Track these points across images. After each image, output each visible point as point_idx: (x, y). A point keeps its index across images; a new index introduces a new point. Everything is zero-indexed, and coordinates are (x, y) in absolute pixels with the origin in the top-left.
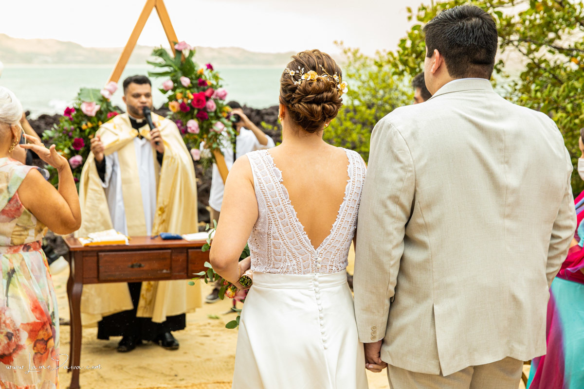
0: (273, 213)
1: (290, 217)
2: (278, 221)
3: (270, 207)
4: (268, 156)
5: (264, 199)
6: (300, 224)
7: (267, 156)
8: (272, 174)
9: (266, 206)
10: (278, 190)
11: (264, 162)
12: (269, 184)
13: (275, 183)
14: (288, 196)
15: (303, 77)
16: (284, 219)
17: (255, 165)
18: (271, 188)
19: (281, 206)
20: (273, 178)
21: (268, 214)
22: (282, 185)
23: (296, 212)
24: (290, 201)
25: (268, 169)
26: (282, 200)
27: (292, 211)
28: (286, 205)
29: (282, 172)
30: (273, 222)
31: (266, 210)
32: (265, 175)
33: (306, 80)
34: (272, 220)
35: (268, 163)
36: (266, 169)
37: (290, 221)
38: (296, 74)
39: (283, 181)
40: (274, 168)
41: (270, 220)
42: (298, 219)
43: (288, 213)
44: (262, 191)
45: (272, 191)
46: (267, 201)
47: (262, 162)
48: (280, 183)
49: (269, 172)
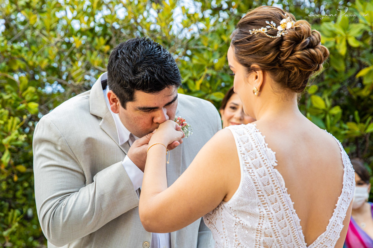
0: (264, 204)
1: (287, 208)
2: (272, 213)
3: (262, 197)
4: (257, 133)
5: (255, 187)
6: (296, 216)
7: (255, 133)
8: (263, 156)
9: (257, 195)
10: (271, 176)
11: (253, 141)
12: (259, 168)
13: (267, 168)
14: (283, 183)
15: (279, 28)
16: (279, 212)
17: (241, 143)
18: (262, 175)
19: (275, 195)
20: (265, 161)
21: (259, 205)
22: (276, 170)
23: (292, 202)
24: (286, 189)
25: (258, 149)
26: (276, 188)
27: (288, 201)
28: (281, 194)
29: (276, 155)
30: (266, 215)
31: (257, 200)
32: (254, 158)
33: (286, 29)
34: (265, 212)
35: (258, 142)
36: (255, 149)
37: (286, 213)
38: (268, 29)
39: (277, 166)
40: (265, 149)
41: (262, 213)
42: (294, 211)
43: (284, 204)
44: (252, 178)
45: (263, 177)
46: (258, 189)
47: (251, 141)
48: (273, 167)
49: (260, 154)
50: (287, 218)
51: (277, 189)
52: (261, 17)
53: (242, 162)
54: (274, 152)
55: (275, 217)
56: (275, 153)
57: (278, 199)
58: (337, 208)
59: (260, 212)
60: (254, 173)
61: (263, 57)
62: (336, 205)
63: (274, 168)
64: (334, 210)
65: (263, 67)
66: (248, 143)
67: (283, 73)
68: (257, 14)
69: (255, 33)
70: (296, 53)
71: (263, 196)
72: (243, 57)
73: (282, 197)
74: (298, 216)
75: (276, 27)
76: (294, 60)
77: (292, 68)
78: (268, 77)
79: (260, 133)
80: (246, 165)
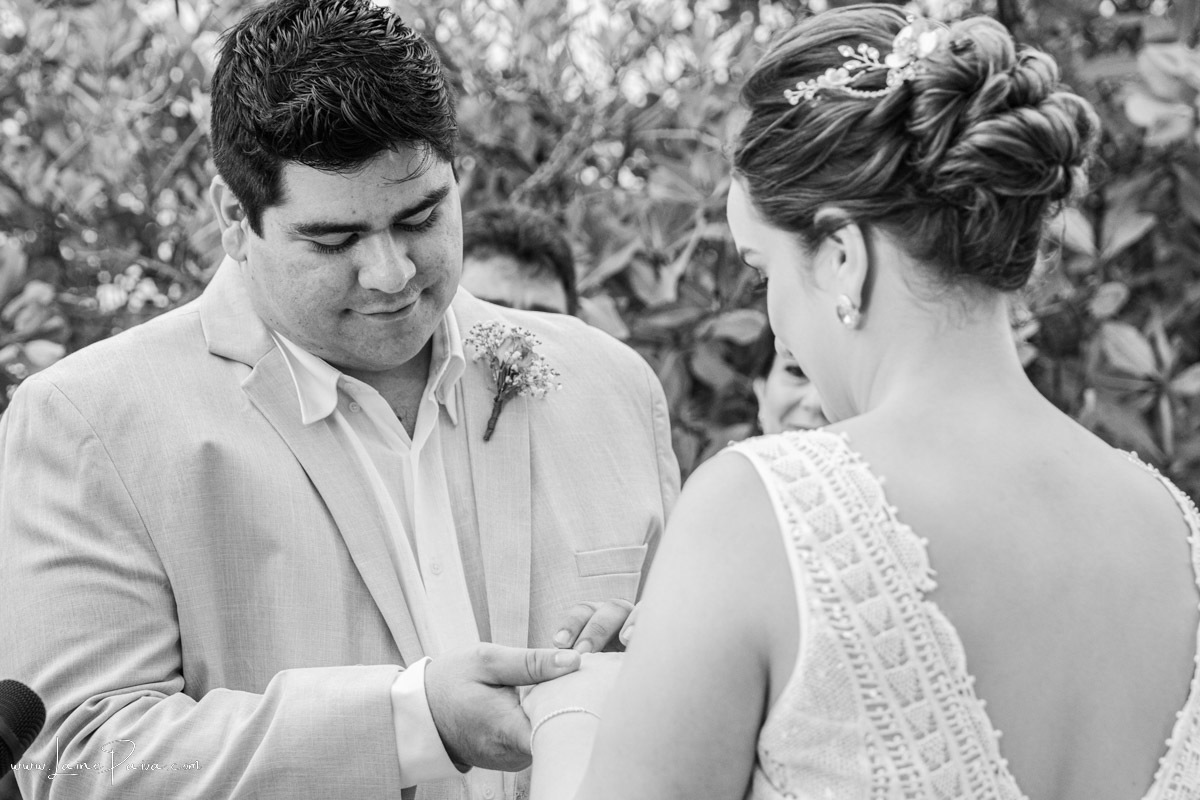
0: (889, 737)
1: (972, 753)
2: (917, 774)
3: (879, 711)
4: (853, 467)
5: (851, 673)
6: (1009, 783)
7: (847, 466)
8: (880, 554)
9: (861, 704)
10: (913, 629)
11: (841, 497)
12: (869, 601)
13: (899, 599)
14: (959, 656)
16: (945, 766)
17: (795, 509)
18: (878, 624)
19: (930, 704)
20: (890, 572)
21: (871, 744)
22: (931, 607)
23: (995, 727)
24: (971, 679)
25: (860, 529)
26: (932, 674)
27: (977, 726)
28: (951, 700)
29: (928, 548)
30: (895, 782)
31: (862, 724)
32: (848, 561)
34: (891, 770)
35: (861, 501)
36: (849, 530)
37: (970, 770)
39: (936, 590)
40: (887, 526)
41: (881, 773)
42: (1003, 763)
43: (961, 737)
44: (842, 637)
45: (884, 634)
46: (864, 681)
47: (831, 498)
48: (920, 595)
49: (870, 545)
50: (974, 789)
51: (934, 679)
53: (802, 580)
54: (920, 536)
55: (928, 789)
56: (924, 541)
57: (940, 716)
58: (1171, 753)
59: (875, 771)
60: (847, 617)
62: (1169, 742)
63: (923, 600)
64: (1162, 760)
66: (820, 508)
69: (809, 96)
71: (885, 706)
73: (953, 709)
74: (1018, 781)
79: (866, 465)
80: (819, 590)
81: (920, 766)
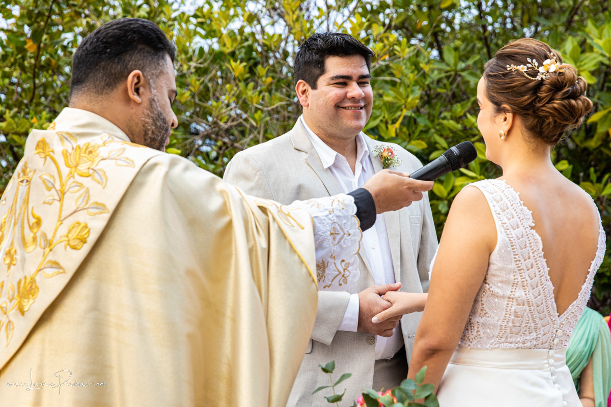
0: (520, 270)
1: (541, 275)
2: (527, 281)
3: (518, 262)
5: (512, 251)
6: (550, 283)
7: (507, 189)
8: (519, 216)
9: (513, 260)
10: (528, 238)
11: (507, 198)
12: (517, 230)
13: (525, 229)
14: (541, 247)
15: (541, 69)
16: (534, 278)
17: (494, 202)
18: (520, 236)
19: (532, 260)
20: (522, 221)
21: (515, 272)
22: (533, 231)
23: (548, 267)
24: (543, 253)
25: (514, 208)
26: (533, 251)
27: (543, 267)
28: (538, 259)
29: (532, 214)
30: (520, 283)
31: (513, 266)
32: (511, 218)
33: (548, 72)
34: (520, 279)
35: (513, 199)
36: (511, 208)
37: (541, 280)
38: (528, 68)
39: (534, 226)
40: (520, 207)
41: (516, 280)
42: (549, 278)
43: (539, 270)
44: (510, 240)
45: (521, 239)
46: (515, 253)
47: (504, 199)
48: (530, 228)
49: (517, 213)
50: (541, 285)
51: (533, 253)
52: (523, 53)
53: (498, 224)
54: (530, 210)
55: (529, 285)
56: (531, 212)
57: (534, 264)
58: (590, 273)
59: (515, 279)
60: (511, 234)
61: (516, 99)
62: (589, 270)
63: (531, 229)
64: (588, 275)
65: (515, 110)
66: (502, 202)
67: (536, 121)
68: (519, 47)
69: (513, 70)
70: (553, 102)
71: (520, 261)
72: (494, 95)
73: (538, 262)
74: (553, 283)
75: (538, 67)
76: (551, 109)
77: (547, 117)
78: (518, 122)
79: (513, 189)
80: (503, 226)
81: (528, 278)
